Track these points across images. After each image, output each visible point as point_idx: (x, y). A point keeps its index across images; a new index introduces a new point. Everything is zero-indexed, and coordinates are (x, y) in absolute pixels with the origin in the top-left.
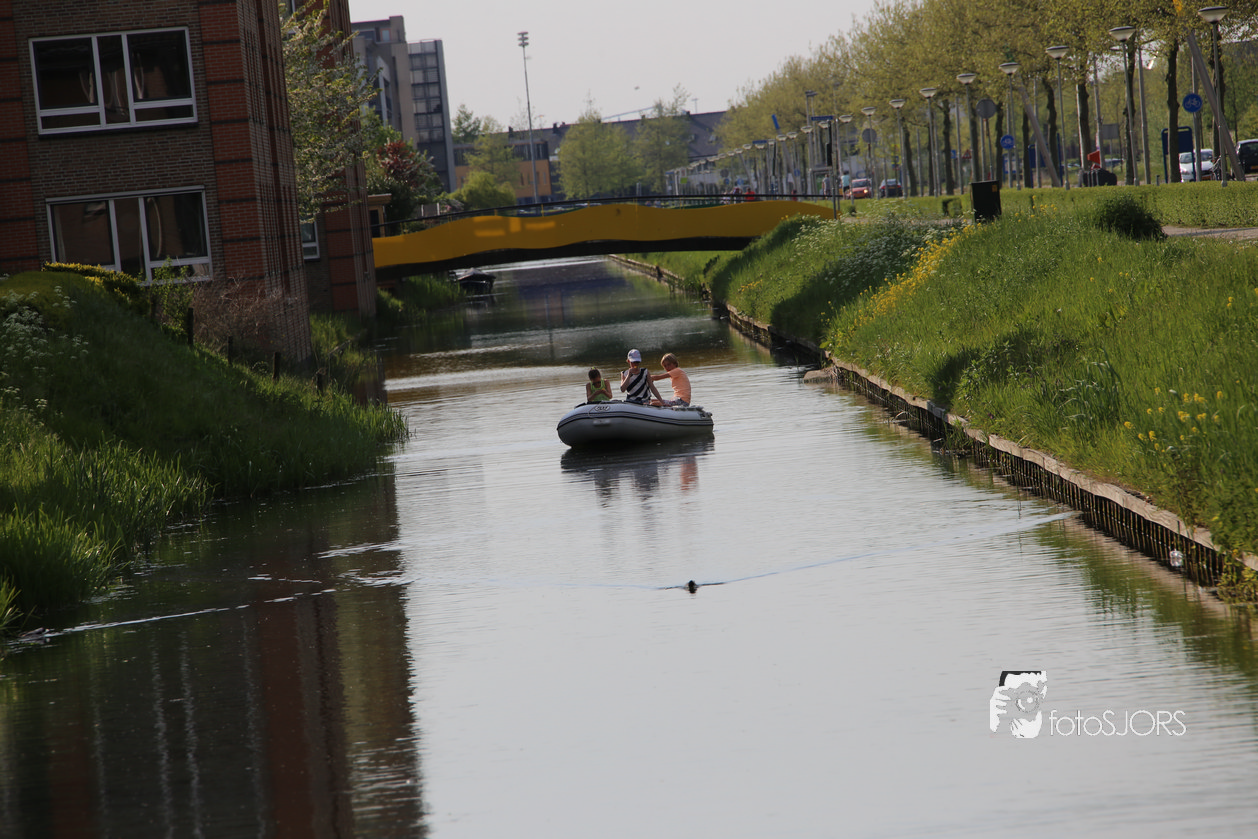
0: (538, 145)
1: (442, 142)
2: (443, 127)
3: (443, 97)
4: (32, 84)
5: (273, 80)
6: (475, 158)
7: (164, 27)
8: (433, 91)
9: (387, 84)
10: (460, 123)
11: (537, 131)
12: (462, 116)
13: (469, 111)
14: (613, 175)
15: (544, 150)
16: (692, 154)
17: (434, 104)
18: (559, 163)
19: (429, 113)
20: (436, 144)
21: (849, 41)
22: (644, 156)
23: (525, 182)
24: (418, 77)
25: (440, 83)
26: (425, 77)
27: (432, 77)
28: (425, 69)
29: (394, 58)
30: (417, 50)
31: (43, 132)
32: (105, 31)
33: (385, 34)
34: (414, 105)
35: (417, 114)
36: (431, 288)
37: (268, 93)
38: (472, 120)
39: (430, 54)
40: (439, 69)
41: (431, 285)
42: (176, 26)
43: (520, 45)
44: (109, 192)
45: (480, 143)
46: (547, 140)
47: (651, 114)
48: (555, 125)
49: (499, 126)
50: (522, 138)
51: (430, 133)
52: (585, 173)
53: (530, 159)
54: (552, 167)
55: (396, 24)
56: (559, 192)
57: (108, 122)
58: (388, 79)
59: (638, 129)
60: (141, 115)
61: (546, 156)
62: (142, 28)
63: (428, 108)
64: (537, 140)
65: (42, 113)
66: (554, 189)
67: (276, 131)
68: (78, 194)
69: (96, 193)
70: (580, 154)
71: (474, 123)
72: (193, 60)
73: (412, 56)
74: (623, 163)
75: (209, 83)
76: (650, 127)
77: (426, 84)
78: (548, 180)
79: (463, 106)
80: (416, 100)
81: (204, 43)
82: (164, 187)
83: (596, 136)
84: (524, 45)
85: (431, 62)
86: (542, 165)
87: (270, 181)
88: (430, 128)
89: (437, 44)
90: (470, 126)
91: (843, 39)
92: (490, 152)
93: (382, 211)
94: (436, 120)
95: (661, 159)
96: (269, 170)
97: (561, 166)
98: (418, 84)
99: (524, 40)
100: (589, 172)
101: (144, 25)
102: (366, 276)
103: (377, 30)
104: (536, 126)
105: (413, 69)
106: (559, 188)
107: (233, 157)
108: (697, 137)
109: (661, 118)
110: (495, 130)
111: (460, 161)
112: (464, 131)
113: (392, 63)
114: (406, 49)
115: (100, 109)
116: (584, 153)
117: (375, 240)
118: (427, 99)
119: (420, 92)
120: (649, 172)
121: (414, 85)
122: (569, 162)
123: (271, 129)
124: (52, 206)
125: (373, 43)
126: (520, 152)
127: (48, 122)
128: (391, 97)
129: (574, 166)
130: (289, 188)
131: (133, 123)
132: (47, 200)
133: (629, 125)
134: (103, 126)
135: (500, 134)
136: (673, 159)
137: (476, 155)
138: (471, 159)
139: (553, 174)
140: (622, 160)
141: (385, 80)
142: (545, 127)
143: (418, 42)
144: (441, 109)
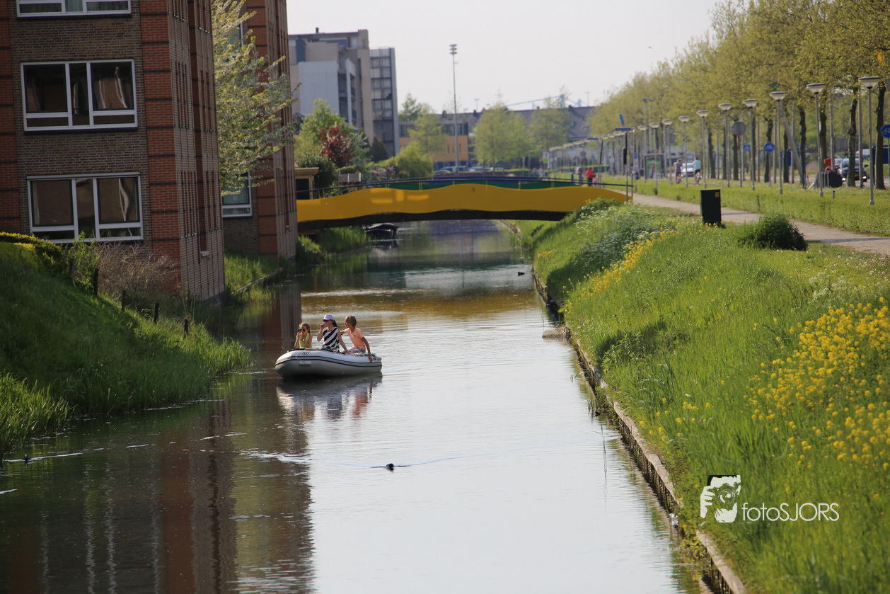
0: (461, 125)
1: (391, 120)
2: (392, 110)
3: (393, 88)
4: (21, 95)
5: (203, 96)
6: (414, 132)
7: (117, 59)
8: (387, 84)
9: (352, 78)
10: (407, 106)
11: (461, 115)
12: (409, 101)
13: (413, 99)
14: (512, 149)
15: (465, 129)
16: (571, 136)
17: (387, 93)
18: (474, 139)
19: (383, 99)
20: (385, 122)
21: (672, 66)
22: (535, 136)
23: (451, 150)
24: (377, 74)
25: (392, 79)
26: (381, 74)
27: (386, 74)
28: (381, 68)
29: (359, 60)
30: (377, 55)
31: (27, 129)
32: (74, 60)
33: (354, 42)
34: (373, 93)
35: (374, 100)
36: (344, 235)
37: (196, 105)
38: (416, 104)
39: (385, 58)
40: (391, 68)
41: (344, 233)
42: (125, 58)
43: (451, 53)
44: (72, 174)
45: (420, 122)
46: (468, 121)
47: (542, 105)
48: (475, 111)
49: (433, 110)
50: (450, 119)
51: (383, 113)
52: (492, 147)
53: (454, 134)
54: (469, 142)
55: (362, 35)
56: (474, 159)
57: (74, 124)
58: (354, 74)
59: (533, 116)
60: (98, 120)
61: (466, 133)
62: (101, 59)
63: (382, 96)
64: (461, 121)
65: (27, 116)
66: (471, 156)
67: (202, 133)
68: (50, 175)
69: (63, 174)
70: (489, 133)
71: (417, 107)
72: (137, 83)
73: (372, 59)
74: (520, 140)
75: (147, 100)
76: (541, 115)
77: (382, 78)
78: (467, 149)
79: (409, 94)
80: (374, 89)
81: (144, 72)
82: (111, 172)
83: (501, 121)
84: (454, 53)
85: (386, 63)
86: (463, 139)
87: (193, 168)
88: (384, 110)
89: (391, 51)
90: (413, 109)
91: (668, 65)
92: (426, 128)
93: (311, 179)
94: (388, 104)
95: (548, 139)
96: (193, 161)
97: (476, 141)
98: (377, 79)
99: (453, 49)
100: (495, 146)
101: (103, 57)
102: (287, 229)
103: (349, 39)
104: (461, 111)
105: (373, 68)
106: (473, 156)
107: (162, 153)
108: (575, 123)
109: (549, 110)
110: (430, 112)
111: (403, 134)
112: (410, 112)
113: (358, 63)
114: (369, 54)
115: (68, 114)
116: (492, 132)
117: (299, 202)
118: (382, 90)
119: (377, 84)
120: (538, 147)
121: (373, 79)
122: (482, 138)
123: (197, 131)
124: (31, 182)
125: (345, 48)
126: (447, 129)
127: (32, 122)
128: (355, 86)
129: (485, 141)
130: (212, 172)
131: (92, 126)
132: (28, 177)
133: (526, 113)
134: (71, 127)
135: (434, 116)
136: (555, 139)
137: (416, 130)
138: (412, 132)
139: (470, 146)
140: (519, 138)
141: (351, 75)
142: (468, 112)
143: (377, 48)
144: (391, 97)
